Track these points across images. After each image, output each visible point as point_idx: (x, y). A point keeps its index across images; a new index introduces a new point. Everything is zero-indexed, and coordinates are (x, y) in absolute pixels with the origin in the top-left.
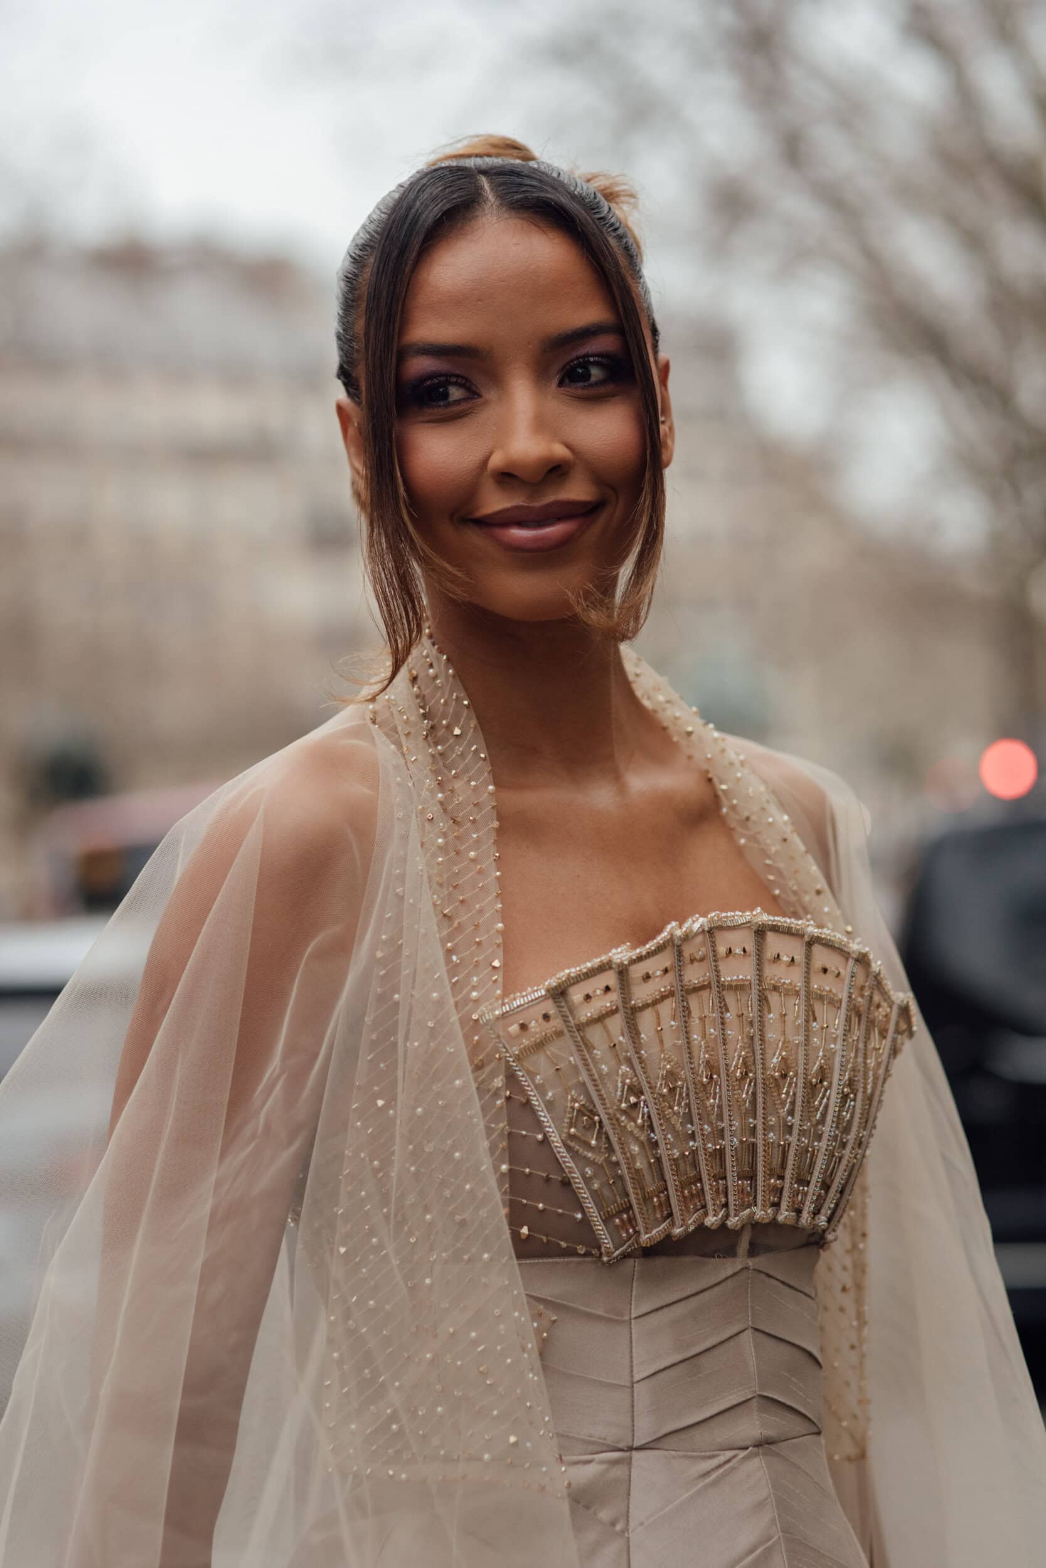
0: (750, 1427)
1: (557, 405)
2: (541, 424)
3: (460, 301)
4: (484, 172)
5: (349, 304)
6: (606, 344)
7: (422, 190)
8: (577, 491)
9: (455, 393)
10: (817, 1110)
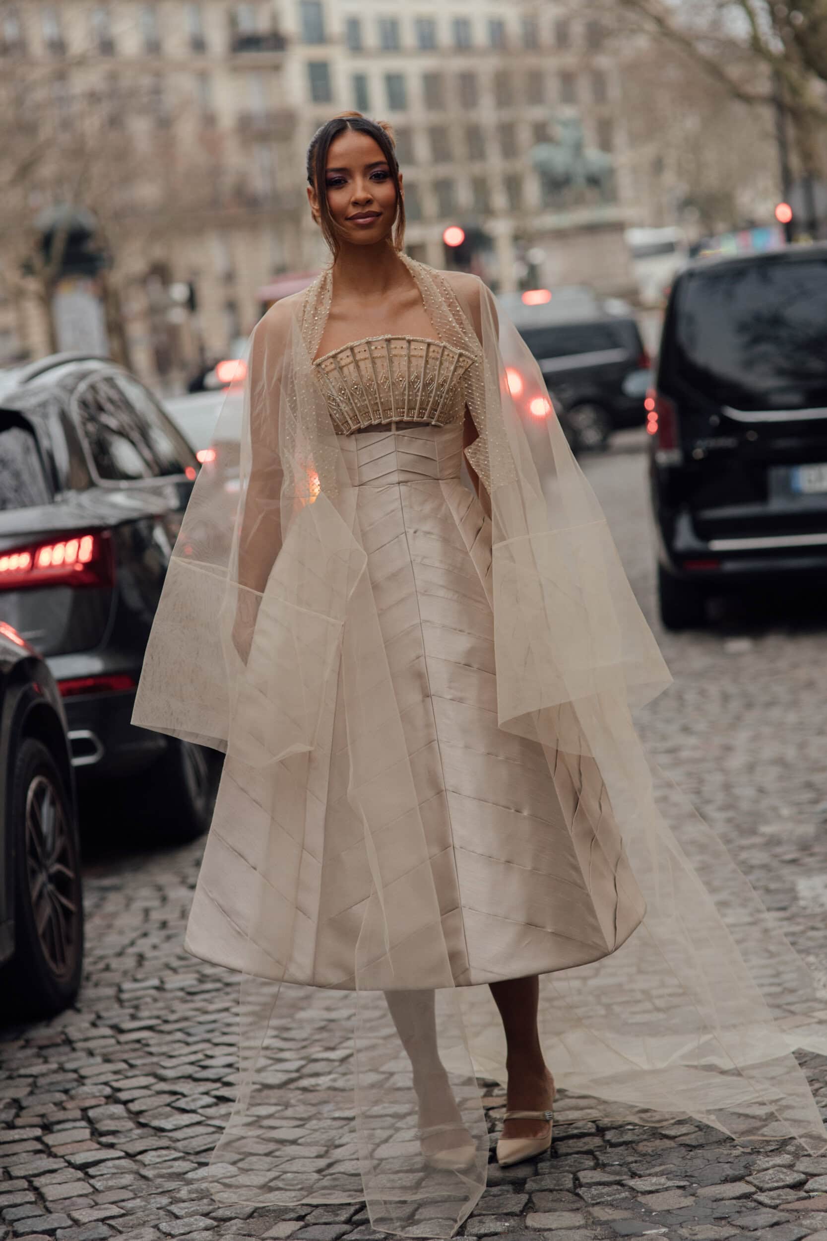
0: (395, 478)
1: (369, 184)
2: (365, 189)
3: (341, 155)
4: (348, 120)
5: (310, 159)
6: (385, 167)
7: (331, 125)
8: (375, 208)
9: (343, 182)
10: (416, 388)
